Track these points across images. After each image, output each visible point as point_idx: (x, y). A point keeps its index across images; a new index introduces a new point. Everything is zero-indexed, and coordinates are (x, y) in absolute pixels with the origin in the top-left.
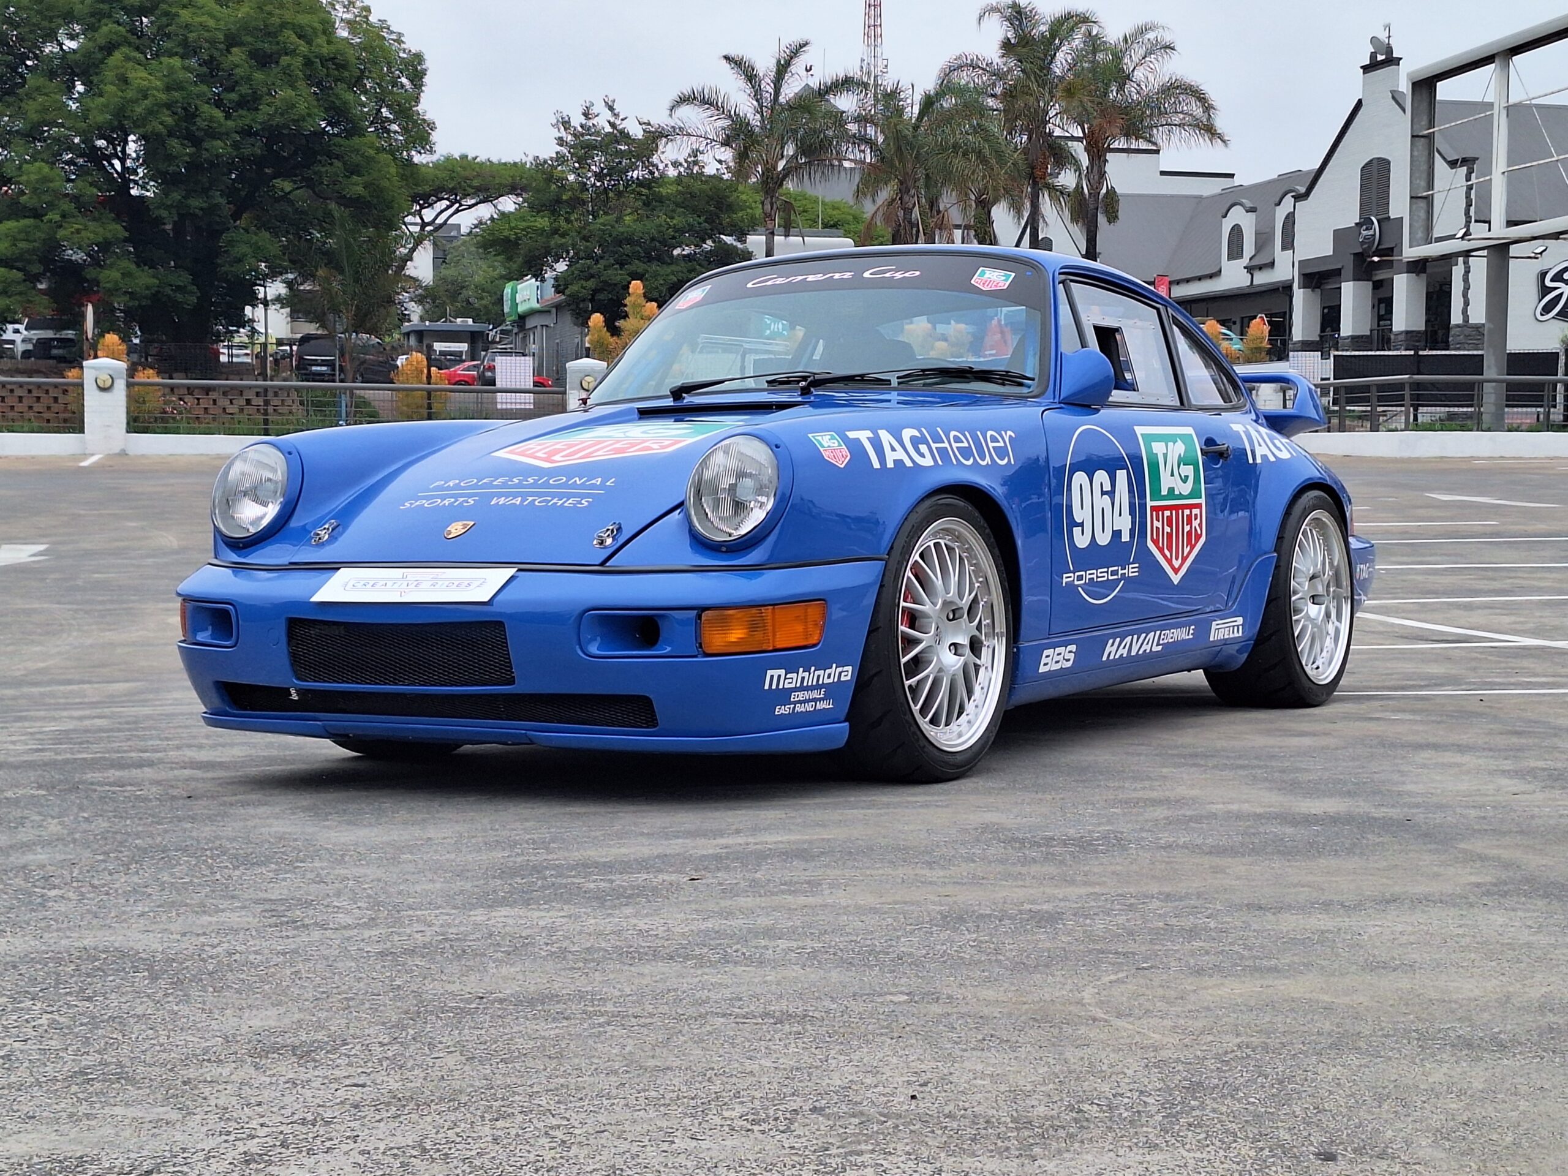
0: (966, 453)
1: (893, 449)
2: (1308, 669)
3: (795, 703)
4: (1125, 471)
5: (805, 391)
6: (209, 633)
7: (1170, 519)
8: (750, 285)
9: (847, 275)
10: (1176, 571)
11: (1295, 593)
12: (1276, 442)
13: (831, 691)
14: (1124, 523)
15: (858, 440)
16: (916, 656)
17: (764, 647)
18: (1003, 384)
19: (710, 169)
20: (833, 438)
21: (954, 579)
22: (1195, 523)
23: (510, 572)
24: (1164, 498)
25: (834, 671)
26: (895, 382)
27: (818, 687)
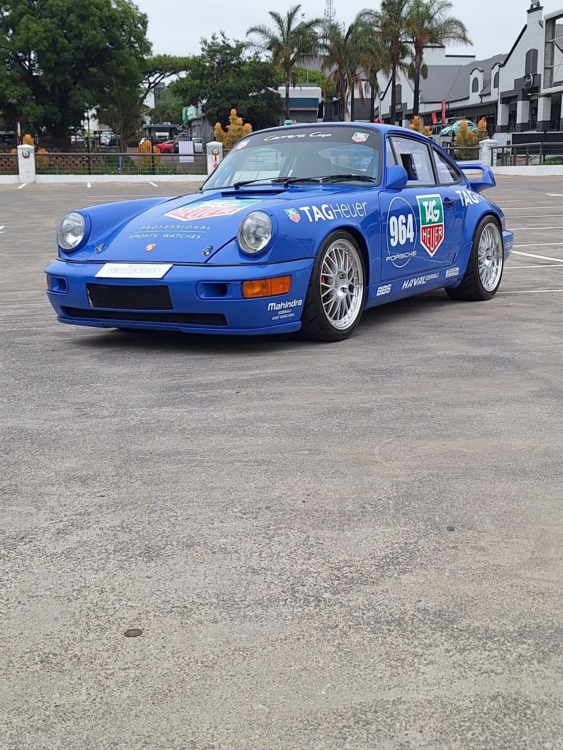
0: (347, 213)
1: (318, 213)
2: (485, 286)
3: (280, 315)
4: (411, 215)
5: (286, 186)
6: (58, 287)
7: (430, 231)
8: (265, 140)
9: (303, 136)
10: (432, 252)
11: (480, 256)
12: (474, 196)
13: (293, 309)
14: (411, 235)
15: (304, 211)
16: (328, 294)
17: (267, 295)
18: (364, 181)
19: (263, 60)
20: (294, 211)
21: (342, 263)
22: (440, 233)
23: (169, 266)
24: (428, 224)
25: (295, 302)
26: (321, 182)
27: (288, 308)
